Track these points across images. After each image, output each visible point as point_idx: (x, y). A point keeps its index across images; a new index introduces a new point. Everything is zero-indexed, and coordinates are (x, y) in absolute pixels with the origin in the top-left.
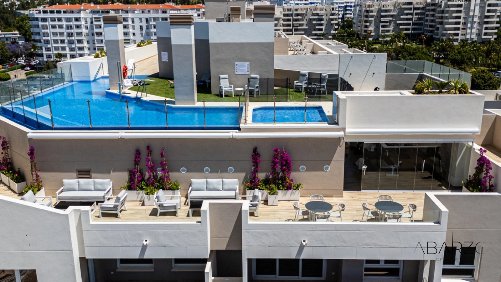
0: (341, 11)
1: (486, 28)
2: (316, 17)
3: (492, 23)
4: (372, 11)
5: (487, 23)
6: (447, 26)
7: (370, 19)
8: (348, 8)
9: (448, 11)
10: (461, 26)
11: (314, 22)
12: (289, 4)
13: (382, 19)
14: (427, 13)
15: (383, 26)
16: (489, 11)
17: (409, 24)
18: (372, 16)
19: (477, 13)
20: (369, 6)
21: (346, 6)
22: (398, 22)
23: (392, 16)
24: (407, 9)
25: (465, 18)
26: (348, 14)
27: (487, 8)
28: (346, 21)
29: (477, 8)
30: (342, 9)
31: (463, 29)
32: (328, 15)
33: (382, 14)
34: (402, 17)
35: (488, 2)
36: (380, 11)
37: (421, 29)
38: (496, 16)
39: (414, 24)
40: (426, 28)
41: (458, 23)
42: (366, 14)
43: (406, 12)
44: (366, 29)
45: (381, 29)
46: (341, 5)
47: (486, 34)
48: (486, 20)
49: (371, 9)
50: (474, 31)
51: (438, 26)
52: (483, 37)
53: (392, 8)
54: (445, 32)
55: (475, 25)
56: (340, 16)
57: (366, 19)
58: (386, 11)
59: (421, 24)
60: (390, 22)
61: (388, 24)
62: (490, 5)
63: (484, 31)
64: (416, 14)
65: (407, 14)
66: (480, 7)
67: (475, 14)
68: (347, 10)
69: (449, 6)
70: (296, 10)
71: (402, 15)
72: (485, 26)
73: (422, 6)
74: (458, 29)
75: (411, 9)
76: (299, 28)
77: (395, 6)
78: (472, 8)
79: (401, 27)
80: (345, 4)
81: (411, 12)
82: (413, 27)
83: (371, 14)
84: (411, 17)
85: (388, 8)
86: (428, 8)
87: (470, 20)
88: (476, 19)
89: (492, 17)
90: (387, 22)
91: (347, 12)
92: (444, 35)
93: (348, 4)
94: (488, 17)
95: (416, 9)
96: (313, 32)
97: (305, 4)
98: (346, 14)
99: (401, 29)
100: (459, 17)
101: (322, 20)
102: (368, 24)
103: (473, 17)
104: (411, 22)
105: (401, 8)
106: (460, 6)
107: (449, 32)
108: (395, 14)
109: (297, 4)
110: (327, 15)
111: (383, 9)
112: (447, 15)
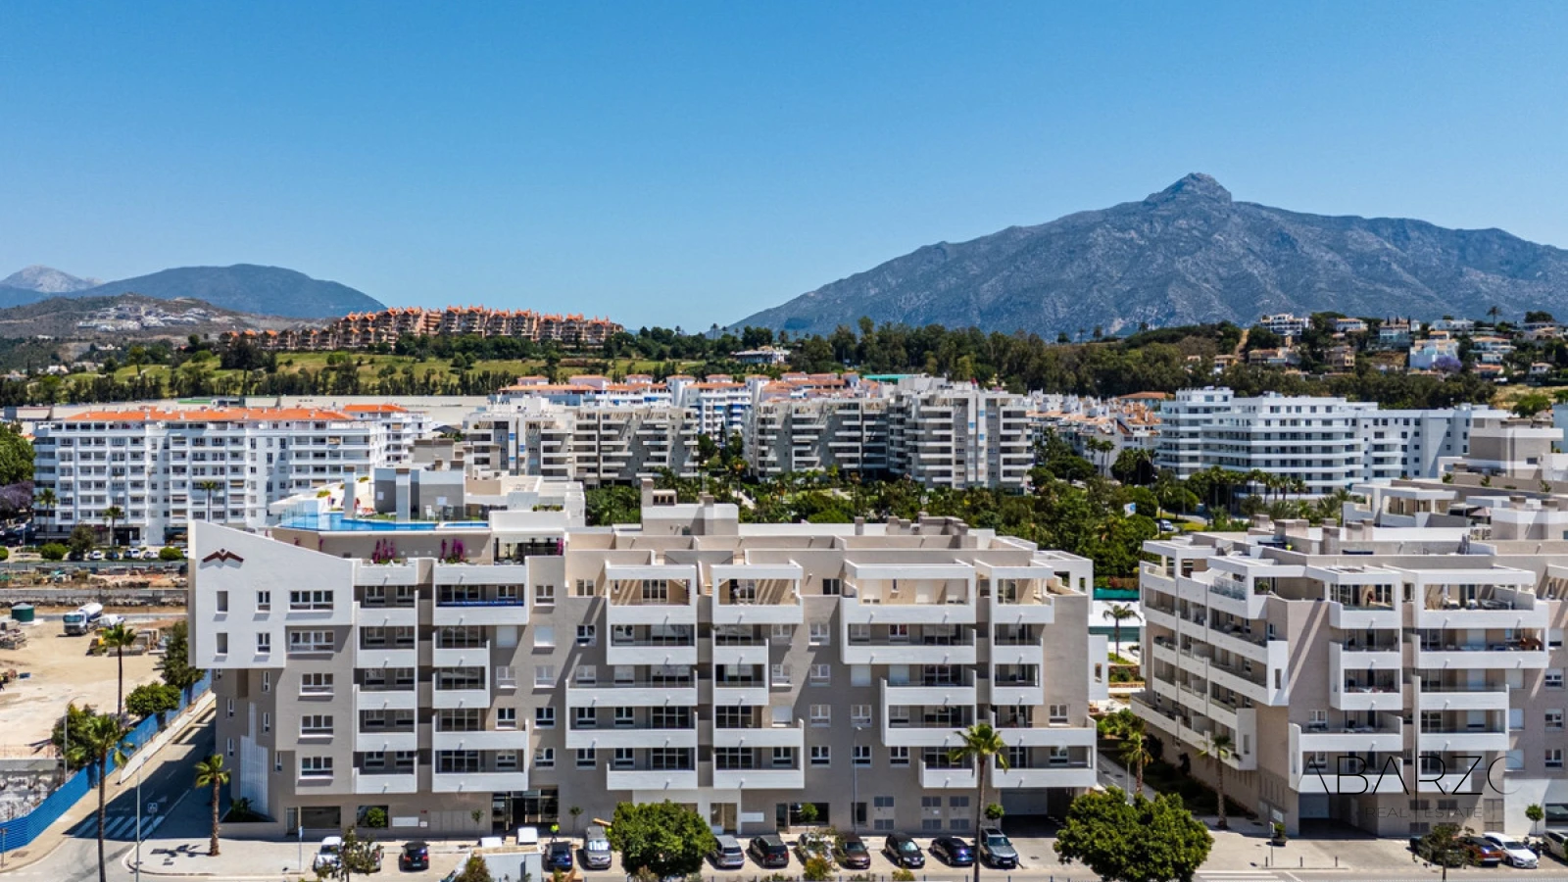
0: (721, 416)
1: (1007, 462)
2: (651, 432)
3: (1018, 450)
4: (772, 421)
5: (1008, 450)
6: (923, 456)
7: (769, 437)
8: (735, 411)
9: (923, 424)
10: (952, 456)
11: (646, 443)
12: (592, 404)
13: (794, 437)
14: (892, 427)
15: (799, 454)
16: (1007, 426)
17: (856, 450)
18: (773, 432)
19: (983, 430)
20: (767, 410)
21: (731, 406)
22: (831, 444)
23: (817, 432)
24: (849, 417)
25: (959, 440)
26: (737, 422)
27: (1003, 421)
28: (732, 439)
29: (983, 420)
30: (721, 412)
31: (959, 462)
32: (677, 428)
33: (795, 427)
34: (838, 434)
35: (1003, 409)
36: (789, 420)
37: (882, 460)
38: (1024, 437)
39: (866, 449)
40: (891, 459)
41: (947, 450)
42: (760, 426)
43: (845, 423)
44: (762, 459)
45: (795, 459)
46: (717, 404)
47: (1008, 473)
48: (1004, 444)
49: (769, 416)
50: (982, 466)
51: (910, 454)
52: (1003, 479)
53: (817, 416)
54: (921, 468)
55: (983, 455)
56: (718, 429)
57: (760, 437)
58: (803, 421)
59: (882, 450)
60: (812, 443)
61: (809, 448)
62: (1007, 414)
63: (1003, 468)
64: (869, 428)
65: (850, 428)
66: (989, 417)
67: (980, 433)
68: (733, 415)
69: (924, 415)
70: (607, 417)
71: (837, 430)
72: (1003, 456)
73: (878, 412)
74: (948, 462)
75: (856, 418)
76: (613, 454)
77: (822, 412)
78: (971, 419)
79: (838, 455)
80: (729, 402)
81: (858, 423)
82: (865, 455)
83: (769, 427)
84: (857, 434)
85: (807, 416)
86: (891, 416)
87: (971, 443)
88: (983, 443)
89: (1016, 438)
90: (807, 444)
91: (735, 419)
92: (921, 474)
93: (735, 402)
94: (1008, 438)
95: (866, 417)
96: (645, 464)
97: (634, 402)
98: (732, 423)
99: (839, 459)
100: (947, 438)
101: (664, 438)
102: (765, 448)
103: (977, 437)
104: (859, 444)
105: (836, 416)
106: (947, 415)
107: (929, 468)
108: (823, 427)
109: (616, 402)
110: (674, 427)
111: (795, 416)
112: (921, 432)
